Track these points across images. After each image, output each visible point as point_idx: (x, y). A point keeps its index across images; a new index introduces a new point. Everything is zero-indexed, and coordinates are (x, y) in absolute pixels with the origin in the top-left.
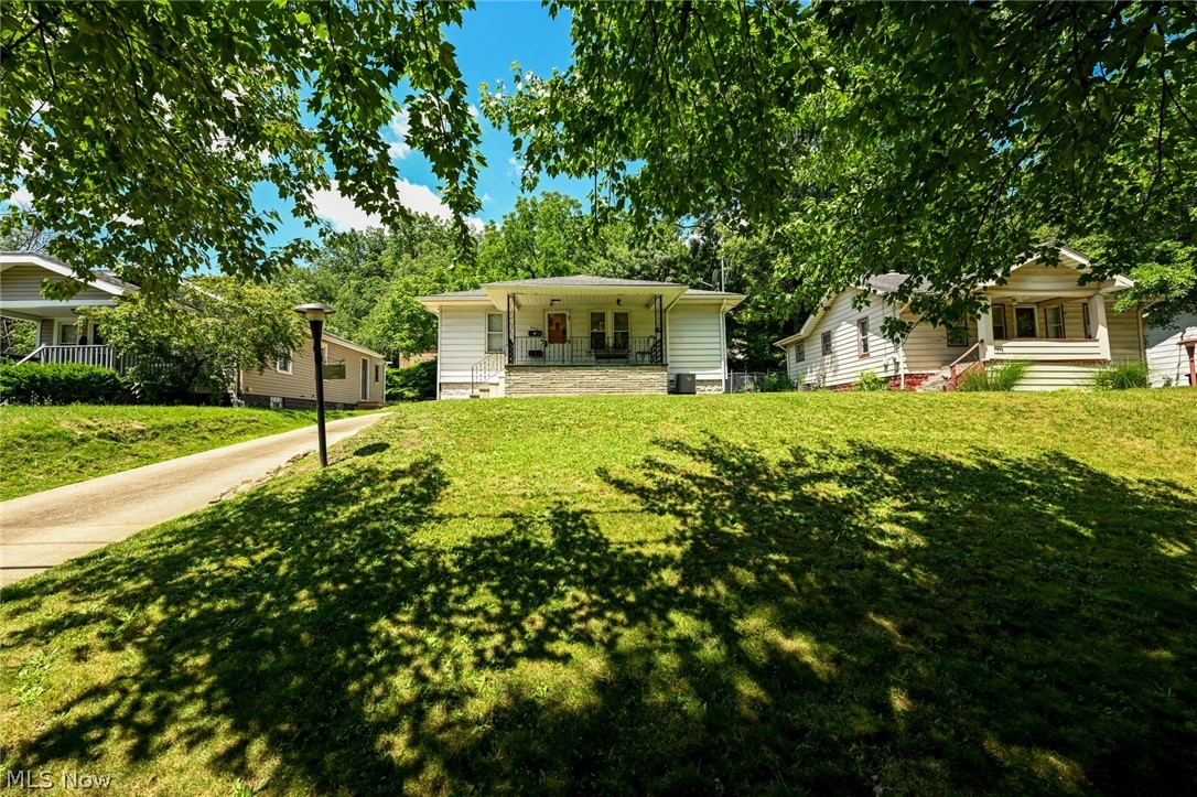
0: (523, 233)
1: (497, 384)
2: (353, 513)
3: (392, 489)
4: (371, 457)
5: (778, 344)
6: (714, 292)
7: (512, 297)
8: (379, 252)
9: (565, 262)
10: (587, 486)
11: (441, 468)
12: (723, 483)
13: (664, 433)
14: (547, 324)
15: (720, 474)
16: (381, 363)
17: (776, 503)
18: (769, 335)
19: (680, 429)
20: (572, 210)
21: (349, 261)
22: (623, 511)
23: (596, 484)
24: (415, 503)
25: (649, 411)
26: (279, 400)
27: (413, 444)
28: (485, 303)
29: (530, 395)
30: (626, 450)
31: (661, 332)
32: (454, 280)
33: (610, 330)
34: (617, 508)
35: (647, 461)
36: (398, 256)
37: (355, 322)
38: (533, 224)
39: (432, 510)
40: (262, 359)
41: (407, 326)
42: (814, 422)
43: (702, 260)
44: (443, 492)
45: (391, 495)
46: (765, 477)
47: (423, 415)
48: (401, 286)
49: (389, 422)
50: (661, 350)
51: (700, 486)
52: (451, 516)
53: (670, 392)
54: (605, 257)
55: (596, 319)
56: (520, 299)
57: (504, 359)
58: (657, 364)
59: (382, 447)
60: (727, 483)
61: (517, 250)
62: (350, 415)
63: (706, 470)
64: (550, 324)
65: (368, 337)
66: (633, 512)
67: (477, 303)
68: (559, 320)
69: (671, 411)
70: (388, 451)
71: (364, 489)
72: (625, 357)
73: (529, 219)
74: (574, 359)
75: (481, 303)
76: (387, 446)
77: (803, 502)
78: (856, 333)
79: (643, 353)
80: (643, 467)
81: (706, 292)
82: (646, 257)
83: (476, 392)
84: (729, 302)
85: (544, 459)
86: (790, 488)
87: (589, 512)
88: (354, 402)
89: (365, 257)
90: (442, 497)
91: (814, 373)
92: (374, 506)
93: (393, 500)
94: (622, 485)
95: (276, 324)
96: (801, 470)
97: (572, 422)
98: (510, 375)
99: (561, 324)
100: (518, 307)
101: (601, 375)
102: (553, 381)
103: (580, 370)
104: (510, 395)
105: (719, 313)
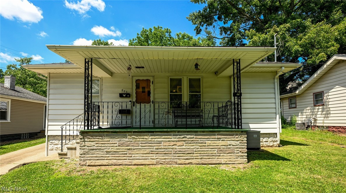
1: (75, 149)
14: (134, 88)
31: (238, 97)
33: (185, 92)
55: (174, 83)
64: (138, 87)
68: (144, 84)
88: (38, 131)
91: (305, 116)
98: (84, 141)
99: (146, 87)
100: (111, 73)
101: (179, 141)
102: (129, 148)
103: (157, 135)
104: (84, 160)
105: (274, 79)
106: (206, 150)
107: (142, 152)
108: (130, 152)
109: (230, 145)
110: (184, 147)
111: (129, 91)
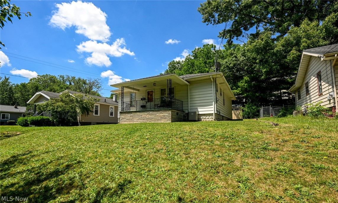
14: (147, 95)
29: (126, 123)
58: (167, 109)
78: (317, 82)
91: (304, 106)
100: (138, 90)
101: (147, 114)
103: (141, 113)
105: (212, 82)
106: (156, 117)
107: (136, 119)
108: (133, 119)
110: (149, 117)
111: (145, 97)
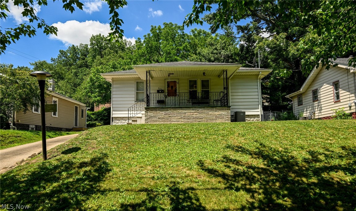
0: (154, 43)
1: (141, 118)
2: (54, 187)
3: (79, 173)
4: (70, 155)
5: (287, 96)
6: (254, 69)
7: (148, 72)
8: (86, 56)
9: (176, 57)
10: (191, 173)
11: (107, 161)
12: (272, 172)
13: (233, 142)
14: (166, 86)
15: (269, 166)
16: (84, 109)
17: (308, 184)
18: (282, 93)
19: (242, 140)
20: (179, 31)
21: (72, 60)
22: (213, 189)
23: (195, 171)
24: (90, 181)
25: (223, 130)
26: (34, 126)
27: (93, 148)
28: (135, 76)
29: (158, 123)
30: (212, 152)
31: (227, 89)
32: (120, 67)
33: (199, 89)
34: (209, 187)
35: (224, 158)
36: (94, 57)
37: (74, 90)
38: (159, 39)
39: (99, 186)
40: (25, 106)
41: (97, 90)
42: (320, 136)
43: (246, 54)
44: (107, 175)
45: (77, 177)
46: (297, 168)
47: (100, 132)
48: (95, 70)
49: (82, 136)
50: (227, 99)
51: (259, 173)
52: (110, 190)
53: (231, 121)
54: (196, 54)
55: (192, 83)
56: (153, 73)
57: (144, 105)
58: (225, 106)
59: (76, 149)
60: (275, 172)
61: (152, 52)
62: (68, 134)
63: (260, 163)
64: (168, 86)
65: (79, 96)
66: (219, 189)
67: (131, 76)
68: (173, 85)
69: (236, 130)
70: (80, 151)
71: (63, 173)
72: (208, 103)
73: (157, 37)
74: (181, 104)
75: (133, 76)
76: (80, 149)
77: (326, 184)
78: (332, 89)
79: (217, 101)
80: (223, 162)
81: (250, 68)
82: (217, 54)
83: (130, 121)
84: (263, 73)
85: (165, 156)
86: (314, 175)
87: (193, 189)
88: (71, 128)
89: (79, 59)
90: (107, 178)
91: (308, 112)
92: (67, 184)
93: (78, 180)
94: (212, 172)
95: (31, 88)
96: (318, 164)
97: (181, 136)
98: (147, 113)
99: (174, 86)
100: (152, 78)
101: (195, 112)
102: (170, 116)
103: (184, 109)
104: (147, 122)
105: (257, 79)
106: (209, 117)
107: (176, 118)
108: (170, 118)
109: (222, 114)
110: (198, 115)
111: (163, 89)
